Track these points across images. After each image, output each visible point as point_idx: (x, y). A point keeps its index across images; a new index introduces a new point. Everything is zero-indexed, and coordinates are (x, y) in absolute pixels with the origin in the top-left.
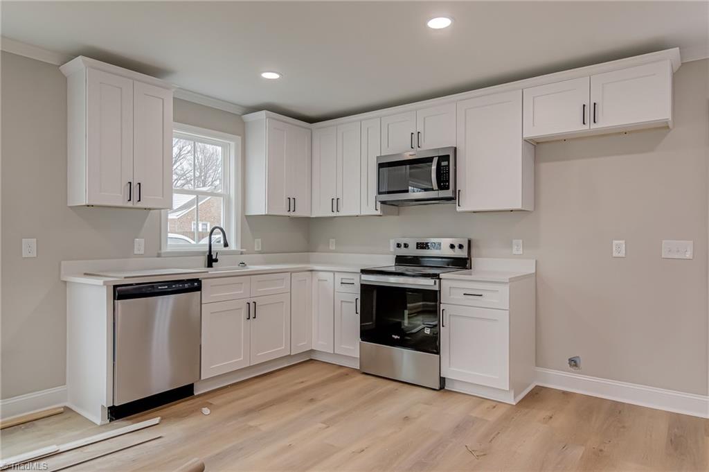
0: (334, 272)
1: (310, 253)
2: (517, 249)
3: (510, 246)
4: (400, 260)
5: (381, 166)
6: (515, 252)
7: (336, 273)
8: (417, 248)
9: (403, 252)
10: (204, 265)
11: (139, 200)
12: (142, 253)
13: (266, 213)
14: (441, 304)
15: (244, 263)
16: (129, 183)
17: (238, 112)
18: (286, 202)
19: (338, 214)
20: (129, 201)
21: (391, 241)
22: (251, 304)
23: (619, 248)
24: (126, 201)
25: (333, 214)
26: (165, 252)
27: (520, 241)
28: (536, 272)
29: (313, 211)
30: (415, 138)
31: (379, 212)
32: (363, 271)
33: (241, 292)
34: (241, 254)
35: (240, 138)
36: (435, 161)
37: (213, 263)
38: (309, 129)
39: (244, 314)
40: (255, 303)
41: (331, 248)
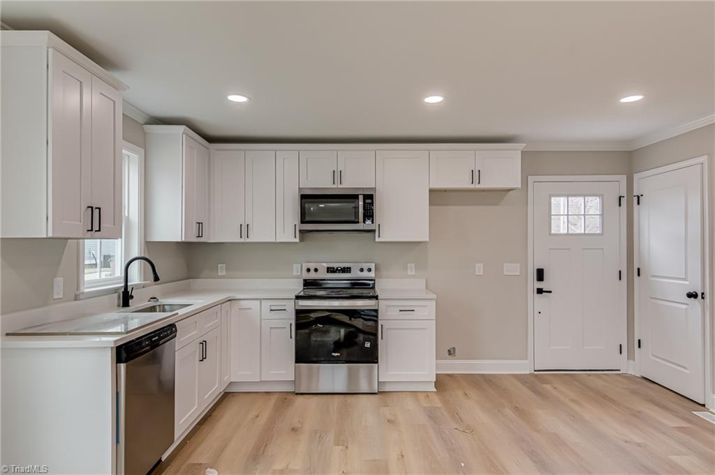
0: (260, 300)
1: (192, 280)
2: (411, 272)
3: (406, 269)
4: (308, 284)
5: (304, 197)
6: (409, 273)
7: (263, 301)
8: (328, 272)
9: (312, 276)
10: (119, 306)
11: (99, 230)
12: (61, 296)
13: (183, 240)
14: (379, 321)
15: (155, 298)
16: (88, 207)
17: (141, 120)
18: (195, 227)
19: (247, 240)
20: (88, 231)
21: (295, 265)
22: (204, 343)
23: (479, 269)
24: (86, 231)
25: (242, 240)
26: (83, 293)
27: (413, 265)
28: (426, 288)
29: (211, 237)
30: (337, 176)
31: (297, 240)
32: (298, 297)
33: (196, 332)
34: (144, 287)
35: (143, 150)
36: (361, 198)
37: (130, 301)
38: (208, 148)
39: (198, 356)
40: (205, 342)
41: (220, 274)
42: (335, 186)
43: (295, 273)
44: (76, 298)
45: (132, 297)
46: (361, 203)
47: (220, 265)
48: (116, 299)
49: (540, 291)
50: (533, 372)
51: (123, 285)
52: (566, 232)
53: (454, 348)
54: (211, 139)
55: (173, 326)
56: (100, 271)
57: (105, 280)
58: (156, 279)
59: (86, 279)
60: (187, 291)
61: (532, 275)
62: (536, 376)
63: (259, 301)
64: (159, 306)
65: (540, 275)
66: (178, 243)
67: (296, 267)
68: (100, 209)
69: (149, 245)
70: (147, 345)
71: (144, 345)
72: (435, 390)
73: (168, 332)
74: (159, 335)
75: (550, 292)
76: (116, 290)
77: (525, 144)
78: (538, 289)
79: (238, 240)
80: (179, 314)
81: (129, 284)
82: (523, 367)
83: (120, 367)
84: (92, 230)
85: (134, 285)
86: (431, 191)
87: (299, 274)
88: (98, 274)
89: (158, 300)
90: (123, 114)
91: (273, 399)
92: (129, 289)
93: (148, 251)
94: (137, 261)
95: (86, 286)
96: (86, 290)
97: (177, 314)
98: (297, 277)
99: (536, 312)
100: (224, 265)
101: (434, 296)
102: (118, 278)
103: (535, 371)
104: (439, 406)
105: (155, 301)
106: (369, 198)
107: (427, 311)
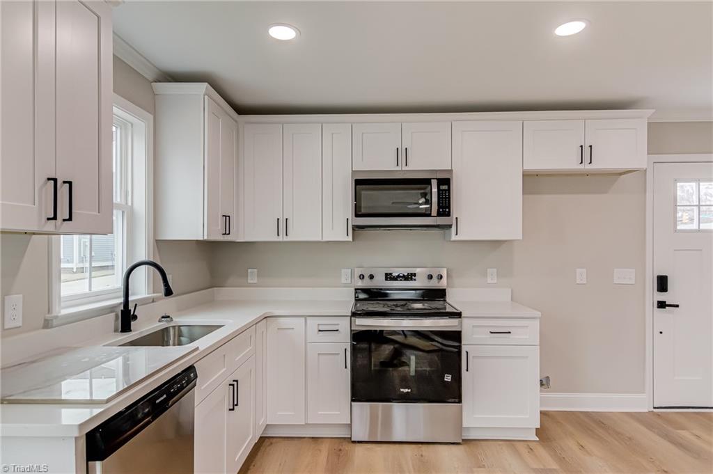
0: (305, 317)
1: (215, 288)
2: (492, 279)
3: (485, 275)
5: (358, 182)
6: (490, 281)
7: (308, 318)
8: (386, 279)
9: (371, 284)
10: (116, 331)
11: (70, 219)
12: (20, 324)
13: (206, 238)
14: (463, 346)
15: (169, 317)
16: (49, 179)
17: (149, 75)
18: (221, 221)
19: (286, 239)
20: (49, 219)
21: (343, 271)
22: (235, 385)
23: (581, 275)
24: (44, 219)
25: (280, 239)
26: (56, 317)
27: (495, 270)
28: (512, 300)
29: (241, 234)
30: (402, 154)
31: (350, 238)
32: (354, 315)
33: (224, 369)
34: (153, 301)
35: (152, 117)
36: (434, 183)
37: (132, 323)
38: (236, 121)
39: (227, 404)
40: (237, 381)
41: (250, 281)
42: (398, 168)
43: (343, 281)
44: (47, 324)
45: (135, 317)
46: (435, 190)
47: (249, 270)
48: (112, 320)
49: (662, 305)
50: (652, 409)
51: (122, 300)
52: (697, 228)
53: (548, 377)
54: (241, 110)
55: (191, 369)
56: (91, 277)
57: (97, 294)
58: (168, 292)
59: (63, 294)
60: (211, 304)
61: (652, 284)
62: (658, 415)
63: (303, 319)
64: (174, 327)
65: (662, 284)
66: (198, 242)
67: (346, 272)
68: (70, 183)
69: (160, 245)
70: (147, 415)
71: (140, 416)
72: (538, 439)
73: (183, 380)
74: (167, 391)
75: (677, 306)
76: (111, 309)
77: (654, 111)
78: (659, 302)
79: (275, 238)
80: (201, 349)
81: (131, 298)
82: (641, 404)
83: (94, 467)
84: (55, 218)
85: (139, 300)
86: (527, 176)
87: (349, 281)
88: (87, 281)
89: (172, 320)
90: (114, 55)
91: (325, 449)
92: (131, 307)
93: (159, 252)
94: (143, 266)
95: (62, 304)
96: (64, 312)
97: (197, 349)
98: (346, 286)
99: (656, 333)
100: (256, 270)
101: (538, 314)
102: (116, 291)
103: (655, 408)
104: (555, 467)
105: (167, 321)
106: (445, 182)
107: (528, 334)
